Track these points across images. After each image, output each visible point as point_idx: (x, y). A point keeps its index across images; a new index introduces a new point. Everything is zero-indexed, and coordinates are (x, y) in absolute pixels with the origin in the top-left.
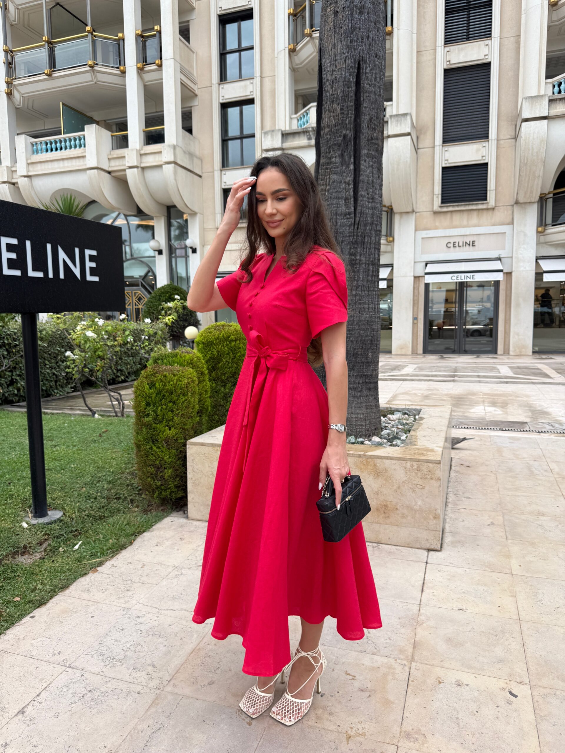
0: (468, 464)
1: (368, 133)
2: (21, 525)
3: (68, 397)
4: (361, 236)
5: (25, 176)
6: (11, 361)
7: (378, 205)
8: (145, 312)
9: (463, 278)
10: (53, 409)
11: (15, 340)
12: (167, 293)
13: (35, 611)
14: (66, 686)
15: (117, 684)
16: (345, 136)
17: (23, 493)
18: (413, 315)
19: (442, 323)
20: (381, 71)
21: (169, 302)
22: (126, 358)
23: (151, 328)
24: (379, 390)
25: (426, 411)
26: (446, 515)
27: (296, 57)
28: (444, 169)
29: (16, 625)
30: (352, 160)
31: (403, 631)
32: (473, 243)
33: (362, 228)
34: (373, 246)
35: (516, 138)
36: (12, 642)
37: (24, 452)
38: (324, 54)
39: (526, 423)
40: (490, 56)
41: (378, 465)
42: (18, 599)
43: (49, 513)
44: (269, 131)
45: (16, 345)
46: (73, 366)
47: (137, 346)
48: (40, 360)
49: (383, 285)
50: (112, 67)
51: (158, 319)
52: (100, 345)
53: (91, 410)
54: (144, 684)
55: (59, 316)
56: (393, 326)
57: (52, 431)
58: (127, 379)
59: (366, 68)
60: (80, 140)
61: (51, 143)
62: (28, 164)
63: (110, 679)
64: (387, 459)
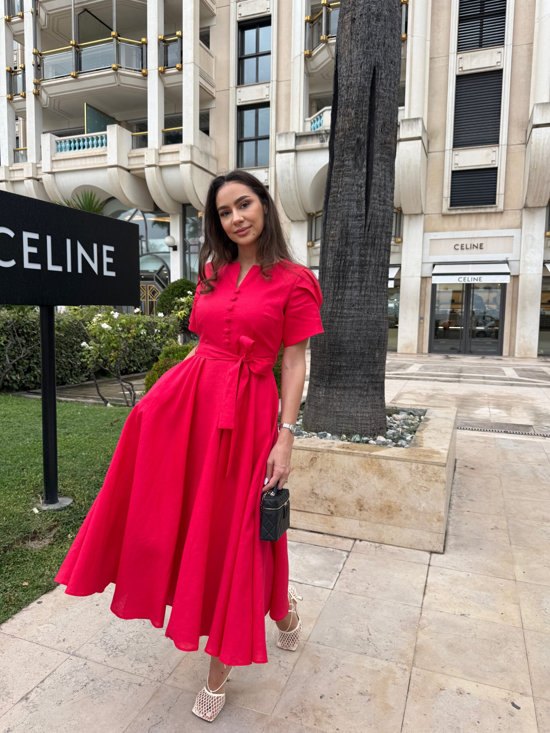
0: (472, 466)
1: (381, 138)
2: (32, 511)
3: (82, 385)
4: (371, 237)
5: (49, 173)
6: (29, 350)
7: (390, 208)
8: (158, 305)
9: (470, 279)
10: (68, 397)
11: (33, 329)
12: (180, 287)
13: (42, 597)
14: (70, 674)
15: (119, 674)
16: (358, 140)
17: (35, 479)
18: (420, 315)
19: (448, 324)
20: (396, 77)
21: (182, 297)
22: (139, 350)
23: (164, 322)
24: (385, 389)
25: (432, 412)
26: (450, 517)
27: (311, 63)
28: (454, 173)
29: (24, 609)
30: (365, 163)
31: (404, 634)
32: (481, 246)
33: (373, 230)
34: (383, 247)
35: (526, 143)
36: (19, 627)
37: (37, 439)
38: (341, 60)
39: (531, 426)
40: (502, 63)
41: (383, 465)
42: (26, 584)
43: (60, 499)
44: (284, 133)
45: (35, 334)
46: (88, 356)
47: (150, 339)
48: (56, 349)
49: (391, 284)
50: (135, 70)
51: (171, 313)
52: (115, 337)
53: (103, 399)
54: (145, 676)
55: (76, 307)
56: (400, 325)
57: (65, 419)
58: (139, 370)
59: (382, 73)
60: (102, 139)
61: (75, 142)
62: (53, 161)
63: (112, 669)
64: (393, 460)
